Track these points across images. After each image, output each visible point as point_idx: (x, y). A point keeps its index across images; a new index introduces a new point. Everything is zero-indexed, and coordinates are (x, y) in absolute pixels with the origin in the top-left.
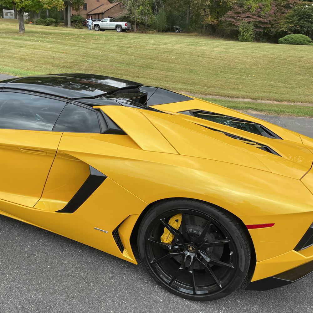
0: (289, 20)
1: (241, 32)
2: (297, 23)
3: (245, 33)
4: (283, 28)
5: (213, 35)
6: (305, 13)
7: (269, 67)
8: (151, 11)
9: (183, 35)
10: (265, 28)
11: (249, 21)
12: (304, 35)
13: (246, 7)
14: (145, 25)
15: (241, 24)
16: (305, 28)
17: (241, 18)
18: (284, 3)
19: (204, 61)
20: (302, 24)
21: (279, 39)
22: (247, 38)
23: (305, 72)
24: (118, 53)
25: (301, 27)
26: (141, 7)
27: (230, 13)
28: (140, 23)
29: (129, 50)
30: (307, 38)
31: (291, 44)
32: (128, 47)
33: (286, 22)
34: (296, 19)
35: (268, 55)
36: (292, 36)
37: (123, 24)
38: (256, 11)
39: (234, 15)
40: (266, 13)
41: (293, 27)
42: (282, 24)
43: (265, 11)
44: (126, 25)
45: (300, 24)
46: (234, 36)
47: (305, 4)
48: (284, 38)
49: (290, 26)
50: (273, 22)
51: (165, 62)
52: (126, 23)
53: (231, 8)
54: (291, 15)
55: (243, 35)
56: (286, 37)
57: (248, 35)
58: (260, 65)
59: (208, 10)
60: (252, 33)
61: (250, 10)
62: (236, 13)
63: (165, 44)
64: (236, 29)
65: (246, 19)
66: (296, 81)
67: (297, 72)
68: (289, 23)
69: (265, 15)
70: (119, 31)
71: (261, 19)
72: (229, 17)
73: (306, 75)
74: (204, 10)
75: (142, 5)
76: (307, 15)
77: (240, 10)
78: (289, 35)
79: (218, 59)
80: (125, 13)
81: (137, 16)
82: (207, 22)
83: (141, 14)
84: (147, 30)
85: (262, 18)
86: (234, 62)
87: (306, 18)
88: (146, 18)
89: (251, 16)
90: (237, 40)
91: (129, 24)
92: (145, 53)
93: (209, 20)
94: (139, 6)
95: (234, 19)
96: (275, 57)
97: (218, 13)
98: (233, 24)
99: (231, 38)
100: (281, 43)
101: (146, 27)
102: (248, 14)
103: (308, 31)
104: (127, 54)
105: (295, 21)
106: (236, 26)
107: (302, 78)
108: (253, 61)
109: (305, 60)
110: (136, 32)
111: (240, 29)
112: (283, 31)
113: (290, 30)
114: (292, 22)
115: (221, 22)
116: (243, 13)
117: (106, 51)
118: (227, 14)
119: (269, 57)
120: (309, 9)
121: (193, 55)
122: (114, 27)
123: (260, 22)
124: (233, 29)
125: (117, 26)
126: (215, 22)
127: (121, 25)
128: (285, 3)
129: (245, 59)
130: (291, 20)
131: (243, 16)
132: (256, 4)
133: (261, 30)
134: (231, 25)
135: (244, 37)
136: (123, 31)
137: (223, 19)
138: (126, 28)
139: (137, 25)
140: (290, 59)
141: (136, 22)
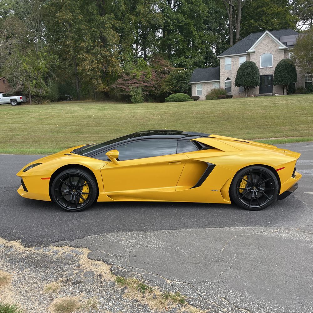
0: (169, 83)
1: (132, 96)
2: (176, 85)
3: (135, 96)
4: (166, 90)
5: (107, 100)
6: (180, 77)
7: (173, 120)
8: (44, 84)
9: (78, 103)
10: (150, 91)
11: (137, 86)
12: (183, 94)
13: (132, 76)
14: (40, 97)
15: (132, 89)
16: (183, 88)
17: (129, 84)
18: (160, 69)
19: (121, 122)
20: (180, 85)
21: (165, 99)
22: (138, 100)
23: (199, 121)
24: (40, 124)
25: (180, 87)
26: (34, 81)
27: (119, 81)
28: (35, 95)
29: (49, 121)
30: (186, 96)
31: (175, 102)
32: (46, 118)
33: (167, 84)
34: (174, 81)
35: (168, 111)
36: (175, 95)
37: (18, 98)
38: (140, 78)
39: (123, 82)
40: (149, 79)
41: (173, 88)
42: (164, 86)
43: (148, 77)
44: (21, 99)
45: (179, 86)
46: (126, 99)
47: (178, 70)
48: (169, 97)
49: (171, 87)
50: (156, 86)
51: (89, 126)
52: (21, 96)
53: (119, 77)
54: (170, 79)
55: (135, 98)
56: (170, 96)
57: (139, 97)
58: (166, 120)
59: (100, 80)
60: (141, 96)
61: (136, 77)
62: (124, 80)
63: (76, 112)
64: (127, 94)
65: (135, 85)
67: (194, 122)
68: (169, 85)
69: (149, 80)
70: (14, 105)
71: (146, 84)
72: (119, 84)
73: (201, 123)
74: (97, 80)
75: (35, 79)
76: (183, 78)
77: (128, 78)
78: (172, 95)
79: (132, 119)
80: (18, 87)
81: (31, 89)
82: (101, 90)
83: (35, 87)
84: (43, 101)
85: (147, 83)
86: (145, 120)
87: (182, 80)
88: (40, 91)
89: (137, 82)
90: (130, 102)
91: (24, 98)
93: (102, 87)
94: (32, 81)
95: (124, 85)
96: (174, 113)
97: (108, 81)
98: (124, 89)
99: (124, 101)
100: (168, 101)
101: (41, 98)
102: (134, 81)
103: (185, 90)
104: (49, 124)
105: (174, 83)
106: (127, 92)
107: (200, 125)
108: (159, 118)
109: (196, 112)
110: (31, 104)
111: (131, 93)
112: (166, 92)
113: (172, 91)
114: (172, 85)
115: (113, 89)
116: (130, 80)
117: (28, 124)
118: (117, 82)
119: (169, 114)
120: (183, 73)
121: (109, 119)
122: (9, 101)
123: (146, 86)
124: (124, 94)
125: (11, 100)
126: (107, 89)
127: (16, 99)
128: (162, 70)
129: (152, 117)
130: (171, 82)
131: (131, 83)
132: (140, 72)
133: (148, 93)
134: (122, 91)
136: (19, 104)
137: (113, 86)
138: (21, 101)
139: (32, 97)
140: (185, 113)
141: (31, 95)
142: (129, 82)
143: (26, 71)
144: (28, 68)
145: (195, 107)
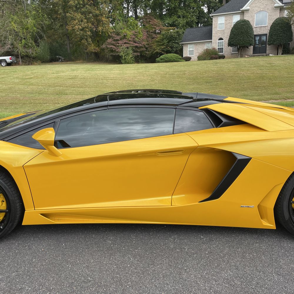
0: (160, 43)
1: (122, 56)
2: (167, 45)
3: (126, 57)
4: (157, 50)
5: (98, 61)
6: (172, 36)
7: (164, 81)
8: (34, 44)
10: (141, 52)
11: (127, 46)
12: (175, 54)
13: (122, 35)
14: (30, 57)
15: (122, 50)
16: (174, 48)
17: (120, 44)
18: (152, 29)
19: (109, 83)
20: (171, 45)
21: (156, 59)
22: (128, 61)
23: (192, 82)
24: (23, 85)
25: (171, 47)
26: (23, 41)
27: (109, 40)
28: (25, 56)
29: (33, 81)
30: (178, 56)
31: (166, 62)
32: (29, 78)
33: (158, 45)
34: (165, 41)
35: (158, 72)
36: (166, 56)
37: (8, 59)
38: (131, 38)
39: (113, 42)
40: (140, 39)
41: (165, 48)
42: (155, 46)
43: (139, 37)
44: (10, 59)
45: (170, 46)
46: (117, 60)
47: (170, 29)
48: (160, 58)
49: (162, 47)
50: (147, 46)
51: (74, 87)
52: (10, 57)
53: (109, 37)
54: (161, 38)
55: (125, 59)
56: (162, 57)
57: (129, 58)
58: (157, 80)
59: (90, 40)
60: (132, 56)
61: (126, 37)
62: (114, 40)
63: (63, 72)
64: (117, 54)
65: (125, 45)
66: (189, 90)
67: (187, 83)
68: (160, 45)
69: (140, 41)
70: (4, 65)
71: (137, 45)
72: (109, 44)
73: (194, 84)
74: (86, 39)
75: (24, 39)
76: (174, 38)
77: (118, 38)
78: (163, 55)
79: (120, 80)
80: (7, 47)
81: (20, 49)
82: (91, 50)
83: (24, 47)
84: (34, 62)
85: (138, 43)
86: (135, 81)
87: (173, 40)
88: (30, 51)
89: (128, 42)
90: (120, 63)
91: (14, 58)
92: (50, 82)
93: (93, 48)
94: (21, 40)
95: (114, 45)
96: (165, 73)
97: (98, 41)
98: (114, 50)
99: (115, 62)
100: (159, 62)
101: (32, 59)
102: (125, 41)
103: (176, 50)
104: (32, 84)
105: (165, 43)
106: (118, 52)
107: (193, 87)
108: (149, 78)
109: (188, 73)
110: (22, 65)
111: (121, 54)
112: (157, 52)
113: (163, 51)
114: (163, 45)
115: (103, 50)
116: (121, 40)
117: (9, 84)
118: (108, 42)
119: (160, 74)
120: (174, 33)
121: (97, 79)
123: (136, 47)
124: (114, 54)
126: (98, 49)
127: (5, 60)
128: (153, 30)
129: (142, 78)
130: (162, 42)
131: (121, 43)
132: (130, 31)
133: (139, 54)
134: (112, 51)
136: (9, 64)
137: (104, 46)
138: (11, 62)
139: (21, 58)
140: (177, 73)
141: (21, 56)
142: (120, 42)
143: (14, 30)
144: (16, 27)
145: (187, 67)
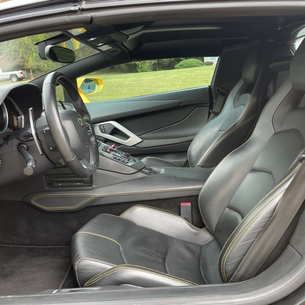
1: (139, 65)
3: (142, 66)
12: (195, 60)
14: (41, 71)
21: (175, 66)
26: (34, 54)
28: (36, 70)
36: (186, 62)
37: (18, 73)
52: (21, 71)
56: (181, 63)
64: (133, 63)
70: (14, 81)
80: (18, 61)
81: (31, 63)
83: (36, 61)
88: (41, 65)
91: (25, 72)
96: (187, 78)
100: (178, 68)
111: (138, 62)
122: (8, 77)
127: (15, 74)
129: (161, 83)
133: (156, 62)
135: (143, 69)
138: (22, 76)
139: (33, 72)
